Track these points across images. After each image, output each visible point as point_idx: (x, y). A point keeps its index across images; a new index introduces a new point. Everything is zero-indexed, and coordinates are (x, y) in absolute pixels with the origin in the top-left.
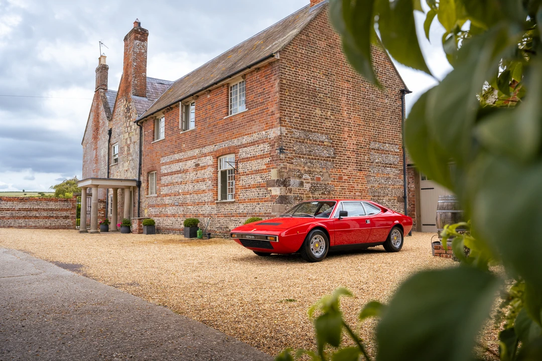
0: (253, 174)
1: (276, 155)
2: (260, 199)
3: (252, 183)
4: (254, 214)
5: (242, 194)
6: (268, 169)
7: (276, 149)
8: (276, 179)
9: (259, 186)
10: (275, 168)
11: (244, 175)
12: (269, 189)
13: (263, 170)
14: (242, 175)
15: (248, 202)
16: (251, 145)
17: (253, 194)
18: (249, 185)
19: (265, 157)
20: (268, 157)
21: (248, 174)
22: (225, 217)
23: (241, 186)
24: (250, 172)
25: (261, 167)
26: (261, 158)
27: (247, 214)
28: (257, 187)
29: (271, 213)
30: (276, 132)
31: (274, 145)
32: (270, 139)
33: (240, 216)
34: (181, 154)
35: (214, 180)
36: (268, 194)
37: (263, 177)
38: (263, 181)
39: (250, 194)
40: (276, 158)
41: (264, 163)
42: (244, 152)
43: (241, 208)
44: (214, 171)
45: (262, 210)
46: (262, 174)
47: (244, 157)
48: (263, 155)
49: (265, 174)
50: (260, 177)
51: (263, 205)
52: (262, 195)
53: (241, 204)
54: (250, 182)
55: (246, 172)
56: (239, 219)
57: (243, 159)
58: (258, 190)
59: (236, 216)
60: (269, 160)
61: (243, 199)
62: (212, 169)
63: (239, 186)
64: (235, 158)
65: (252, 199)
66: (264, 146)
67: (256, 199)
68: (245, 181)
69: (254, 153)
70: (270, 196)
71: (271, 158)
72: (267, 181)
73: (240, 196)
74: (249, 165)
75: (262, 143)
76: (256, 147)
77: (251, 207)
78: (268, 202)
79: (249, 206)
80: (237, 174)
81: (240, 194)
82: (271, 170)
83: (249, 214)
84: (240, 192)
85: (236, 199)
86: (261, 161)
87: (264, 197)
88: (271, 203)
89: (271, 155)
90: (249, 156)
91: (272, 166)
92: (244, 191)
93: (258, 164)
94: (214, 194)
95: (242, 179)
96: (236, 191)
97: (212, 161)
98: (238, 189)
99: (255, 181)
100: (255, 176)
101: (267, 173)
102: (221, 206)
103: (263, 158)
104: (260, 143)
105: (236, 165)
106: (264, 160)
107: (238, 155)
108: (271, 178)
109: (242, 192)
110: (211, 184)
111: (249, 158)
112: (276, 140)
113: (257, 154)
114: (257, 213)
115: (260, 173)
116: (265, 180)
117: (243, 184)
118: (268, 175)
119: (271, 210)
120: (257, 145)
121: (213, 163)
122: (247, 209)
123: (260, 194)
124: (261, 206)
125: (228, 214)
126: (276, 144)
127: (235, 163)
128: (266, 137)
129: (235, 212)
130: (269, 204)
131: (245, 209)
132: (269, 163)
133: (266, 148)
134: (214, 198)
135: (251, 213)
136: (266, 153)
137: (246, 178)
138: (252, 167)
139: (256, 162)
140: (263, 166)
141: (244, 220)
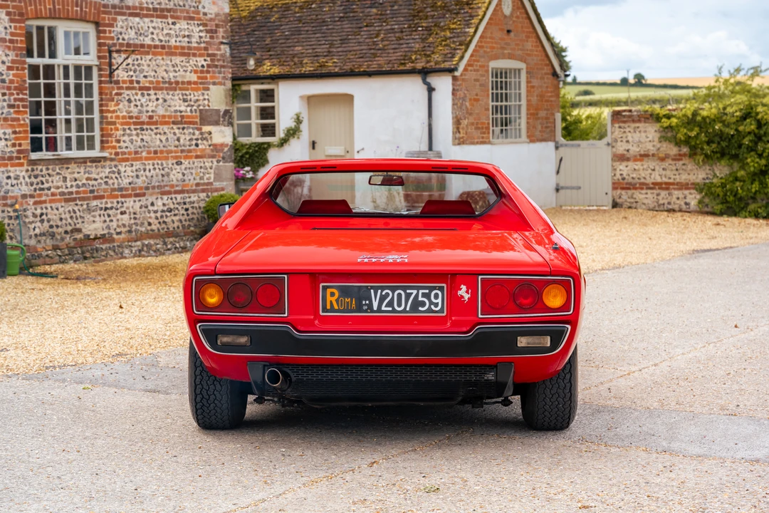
0: (161, 89)
1: (221, 55)
2: (182, 151)
3: (161, 111)
4: (167, 189)
5: (126, 138)
6: (202, 85)
7: (222, 43)
8: (223, 108)
9: (180, 121)
10: (220, 84)
11: (134, 88)
12: (206, 129)
13: (189, 83)
14: (128, 88)
15: (147, 159)
16: (152, 16)
17: (163, 138)
18: (151, 117)
19: (194, 55)
20: (201, 55)
21: (148, 89)
22: (67, 201)
23: (124, 117)
24: (151, 82)
25: (183, 76)
26: (182, 54)
27: (147, 188)
28: (174, 123)
29: (211, 184)
30: (220, 4)
31: (216, 32)
32: (205, 14)
33: (123, 196)
35: (16, 88)
36: (205, 142)
37: (191, 100)
38: (189, 109)
39: (153, 139)
40: (221, 63)
41: (190, 68)
42: (131, 28)
43: (126, 174)
44: (13, 61)
45: (189, 178)
46: (187, 93)
47: (132, 42)
48: (189, 48)
49: (196, 94)
50: (180, 99)
51: (192, 166)
52: (188, 143)
53: (124, 164)
54: (154, 108)
55: (138, 82)
56: (120, 205)
57: (128, 45)
58: (177, 131)
59: (109, 197)
60: (205, 64)
61: (133, 150)
62: (7, 52)
63: (118, 117)
64: (99, 38)
65: (162, 152)
66: (189, 26)
67: (171, 152)
68: (138, 103)
69: (161, 38)
70: (210, 146)
71: (208, 59)
72: (201, 110)
73: (122, 144)
74: (149, 66)
75: (185, 18)
76: (168, 24)
77: (157, 170)
78: (205, 160)
79: (151, 167)
80: (111, 82)
81: (123, 139)
82: (211, 86)
83: (154, 188)
84: (122, 133)
85: (110, 150)
86: (182, 61)
87: (193, 147)
88: (212, 162)
89: (210, 52)
90: (148, 41)
91: (212, 77)
92: (136, 129)
93: (173, 66)
94: (20, 132)
95: (127, 98)
96: (107, 129)
97: (6, 28)
98: (114, 123)
99: (169, 108)
100: (167, 96)
101: (200, 92)
102: (48, 169)
103: (188, 55)
104: (178, 18)
105: (104, 57)
106: (191, 61)
107: (110, 32)
108: (210, 104)
109: (128, 131)
110: (4, 100)
111: (149, 46)
112: (219, 21)
113: (173, 43)
114: (177, 186)
115: (181, 89)
116: (195, 108)
117: (131, 112)
118: (201, 98)
119: (212, 176)
120: (170, 21)
121: (12, 34)
122: (146, 176)
123: (182, 141)
124: (186, 169)
125: (77, 193)
126: (221, 30)
127: (99, 51)
128: (194, 7)
129: (104, 186)
130: (206, 164)
131: (137, 176)
132: (205, 69)
133: (197, 35)
134: (20, 145)
135: (158, 186)
136: (196, 45)
137: (139, 97)
138: (156, 72)
139: (169, 62)
140: (188, 73)
141: (138, 204)
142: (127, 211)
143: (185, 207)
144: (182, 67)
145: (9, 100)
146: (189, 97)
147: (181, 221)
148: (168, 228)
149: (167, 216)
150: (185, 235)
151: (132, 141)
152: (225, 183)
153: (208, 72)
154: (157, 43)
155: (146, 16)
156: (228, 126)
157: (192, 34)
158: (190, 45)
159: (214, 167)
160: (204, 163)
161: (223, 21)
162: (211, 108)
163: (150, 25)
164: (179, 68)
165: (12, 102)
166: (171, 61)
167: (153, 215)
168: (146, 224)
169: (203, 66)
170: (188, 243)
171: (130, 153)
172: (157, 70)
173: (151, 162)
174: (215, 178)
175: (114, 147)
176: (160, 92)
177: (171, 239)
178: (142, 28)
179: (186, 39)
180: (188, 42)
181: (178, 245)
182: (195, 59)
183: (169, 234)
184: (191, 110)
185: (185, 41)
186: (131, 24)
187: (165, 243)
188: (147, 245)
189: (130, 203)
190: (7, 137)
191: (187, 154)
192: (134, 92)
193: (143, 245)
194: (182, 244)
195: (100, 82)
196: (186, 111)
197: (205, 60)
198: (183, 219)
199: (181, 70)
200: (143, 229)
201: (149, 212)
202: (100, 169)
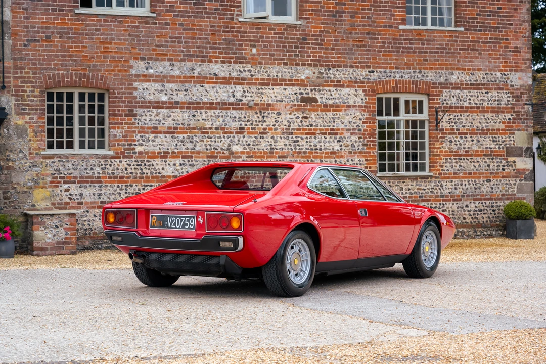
0: (476, 134)
1: (525, 112)
2: (491, 173)
3: (475, 148)
4: (479, 197)
5: (448, 165)
6: (509, 130)
7: (526, 104)
8: (525, 146)
9: (490, 154)
10: (524, 130)
11: (455, 134)
12: (511, 159)
13: (498, 130)
14: (449, 134)
15: (463, 178)
16: (470, 89)
17: (477, 165)
18: (467, 152)
19: (503, 112)
20: (508, 112)
21: (466, 134)
23: (446, 152)
24: (467, 130)
25: (493, 126)
26: (492, 112)
27: (463, 196)
28: (485, 155)
29: (515, 195)
30: (525, 78)
31: (521, 97)
32: (512, 86)
33: (443, 200)
34: (238, 67)
35: (368, 134)
36: (510, 168)
37: (499, 141)
38: (497, 146)
39: (469, 165)
40: (525, 117)
41: (499, 121)
42: (453, 96)
43: (447, 187)
44: (367, 119)
45: (497, 190)
46: (497, 136)
47: (454, 105)
48: (499, 108)
49: (503, 137)
50: (490, 140)
51: (499, 182)
52: (496, 168)
53: (446, 180)
54: (470, 146)
55: (458, 130)
56: (442, 205)
57: (451, 107)
58: (487, 161)
59: (433, 201)
60: (511, 118)
61: (453, 172)
62: (363, 113)
63: (442, 152)
64: (429, 103)
65: (475, 173)
66: (499, 94)
67: (483, 174)
68: (458, 143)
69: (477, 102)
70: (514, 170)
71: (515, 114)
72: (506, 147)
73: (444, 168)
74: (466, 119)
75: (496, 89)
76: (482, 93)
77: (471, 185)
78: (510, 179)
79: (467, 183)
80: (437, 130)
81: (445, 165)
82: (516, 132)
83: (468, 196)
84: (445, 161)
85: (435, 172)
86: (493, 116)
87: (501, 171)
88: (515, 180)
89: (515, 110)
90: (466, 104)
91: (516, 126)
92: (455, 159)
93: (486, 119)
94: (370, 160)
95: (449, 140)
96: (433, 159)
97: (362, 99)
98: (439, 155)
99: (481, 146)
100: (480, 138)
101: (507, 136)
102: (389, 182)
103: (498, 112)
104: (490, 89)
105: (433, 115)
106: (500, 116)
107: (437, 99)
108: (515, 143)
109: (449, 160)
110: (360, 141)
111: (467, 108)
112: (524, 90)
113: (486, 104)
114: (486, 195)
115: (491, 134)
116: (502, 145)
117: (452, 148)
118: (508, 139)
119: (516, 190)
120: (484, 91)
121: (366, 103)
122: (463, 189)
123: (491, 166)
124: (494, 185)
125: (410, 197)
126: (525, 96)
127: (429, 111)
128: (503, 82)
129: (430, 194)
130: (511, 182)
131: (456, 188)
132: (512, 121)
133: (505, 100)
134: (370, 168)
135: (471, 195)
136: (504, 106)
137: (458, 139)
138: (472, 123)
139: (482, 117)
140: (498, 124)
141: (456, 206)
142: (447, 210)
143: (492, 209)
144: (493, 120)
145: (364, 141)
146: (498, 139)
147: (489, 218)
148: (479, 222)
149: (478, 214)
150: (491, 227)
151: (452, 167)
152: (526, 195)
153: (514, 123)
154: (474, 105)
155: (465, 89)
156: (530, 157)
157: (501, 99)
158: (500, 106)
159: (517, 183)
160: (509, 181)
161: (527, 90)
162: (516, 146)
163: (468, 94)
164: (491, 120)
165: (366, 143)
166: (484, 116)
167: (467, 213)
168: (462, 218)
169: (509, 119)
170: (494, 232)
171: (450, 174)
172: (473, 122)
173: (466, 180)
174: (517, 191)
175: (439, 170)
176: (475, 136)
177: (480, 229)
178: (462, 96)
179: (497, 102)
180: (498, 104)
181: (485, 233)
182: (503, 115)
183: (479, 226)
184: (499, 148)
185: (495, 104)
186: (453, 94)
187: (475, 231)
188: (461, 232)
189: (449, 205)
190: (361, 163)
191: (496, 175)
192: (454, 136)
193: (458, 231)
194: (489, 233)
195: (430, 130)
196: (495, 148)
197: (511, 115)
198: (491, 216)
199: (492, 122)
200: (459, 222)
201: (464, 211)
202: (427, 183)
